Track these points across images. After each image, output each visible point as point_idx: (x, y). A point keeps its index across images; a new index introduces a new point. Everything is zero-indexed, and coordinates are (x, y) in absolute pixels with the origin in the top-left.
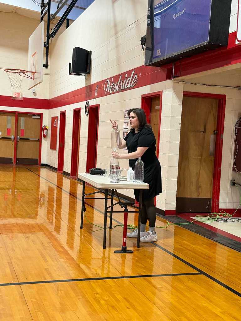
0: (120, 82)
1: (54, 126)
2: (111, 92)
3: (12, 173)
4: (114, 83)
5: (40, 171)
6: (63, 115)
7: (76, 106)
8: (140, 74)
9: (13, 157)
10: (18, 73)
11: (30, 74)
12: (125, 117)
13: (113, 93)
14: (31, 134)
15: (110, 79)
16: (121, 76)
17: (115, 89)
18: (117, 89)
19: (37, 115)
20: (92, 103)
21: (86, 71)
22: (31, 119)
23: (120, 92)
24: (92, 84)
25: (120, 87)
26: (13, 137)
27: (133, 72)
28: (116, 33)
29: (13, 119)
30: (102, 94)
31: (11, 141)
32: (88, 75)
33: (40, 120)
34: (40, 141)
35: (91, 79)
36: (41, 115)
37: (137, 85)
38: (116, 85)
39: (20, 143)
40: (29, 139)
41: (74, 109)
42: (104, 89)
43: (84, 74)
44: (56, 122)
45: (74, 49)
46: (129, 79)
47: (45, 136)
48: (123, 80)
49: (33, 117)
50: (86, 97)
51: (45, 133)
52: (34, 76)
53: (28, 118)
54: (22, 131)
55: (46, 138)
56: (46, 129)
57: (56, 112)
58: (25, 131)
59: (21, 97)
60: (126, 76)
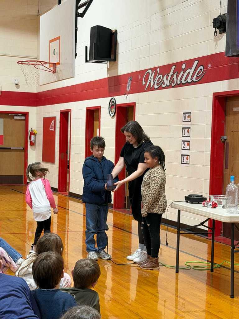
0: (173, 75)
1: (50, 130)
2: (156, 87)
4: (161, 76)
7: (92, 103)
8: (209, 66)
12: (183, 121)
13: (160, 88)
14: (14, 142)
16: (174, 67)
17: (163, 83)
18: (167, 82)
19: (21, 115)
20: (121, 100)
22: (12, 120)
24: (119, 74)
27: (196, 63)
28: (163, 9)
30: (139, 88)
32: (113, 62)
33: (24, 122)
34: (25, 150)
35: (117, 68)
36: (26, 115)
37: (204, 79)
38: (165, 78)
40: (10, 148)
41: (86, 108)
42: (144, 83)
43: (106, 62)
44: (53, 125)
46: (189, 70)
47: (32, 144)
48: (177, 71)
49: (16, 117)
50: (110, 92)
51: (32, 139)
52: (55, 68)
53: (9, 119)
54: (1, 137)
55: (34, 146)
56: (34, 134)
58: (4, 137)
60: (184, 66)
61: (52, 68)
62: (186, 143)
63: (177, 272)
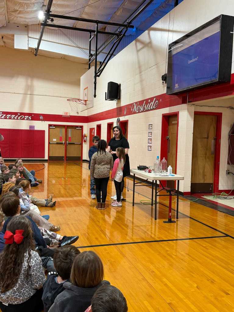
0: (144, 105)
1: (92, 134)
2: (137, 112)
3: (64, 166)
4: (139, 106)
5: (82, 164)
6: (99, 127)
7: (110, 121)
8: (161, 100)
9: (64, 156)
10: (75, 101)
11: (83, 102)
12: (149, 129)
13: (139, 112)
14: (76, 140)
15: (136, 103)
16: (145, 101)
17: (140, 110)
18: (142, 109)
19: (79, 127)
20: (122, 119)
21: (117, 97)
22: (76, 130)
23: (145, 112)
24: (121, 106)
25: (144, 108)
26: (64, 142)
27: (155, 99)
28: (140, 72)
29: (64, 130)
30: (130, 113)
31: (63, 145)
32: (118, 100)
33: (81, 130)
34: (81, 144)
35: (120, 103)
36: (82, 127)
37: (158, 107)
38: (141, 107)
39: (69, 146)
40: (74, 143)
41: (107, 123)
42: (132, 110)
43: (116, 100)
44: (94, 132)
45: (109, 83)
46: (152, 103)
47: (85, 141)
48: (147, 103)
49: (77, 128)
50: (117, 115)
51: (85, 139)
52: (86, 103)
53: (74, 129)
54: (70, 138)
55: (85, 143)
56: (86, 136)
57: (94, 125)
59: (68, 115)
60: (149, 101)
61: (85, 103)
62: (150, 140)
63: (133, 205)
